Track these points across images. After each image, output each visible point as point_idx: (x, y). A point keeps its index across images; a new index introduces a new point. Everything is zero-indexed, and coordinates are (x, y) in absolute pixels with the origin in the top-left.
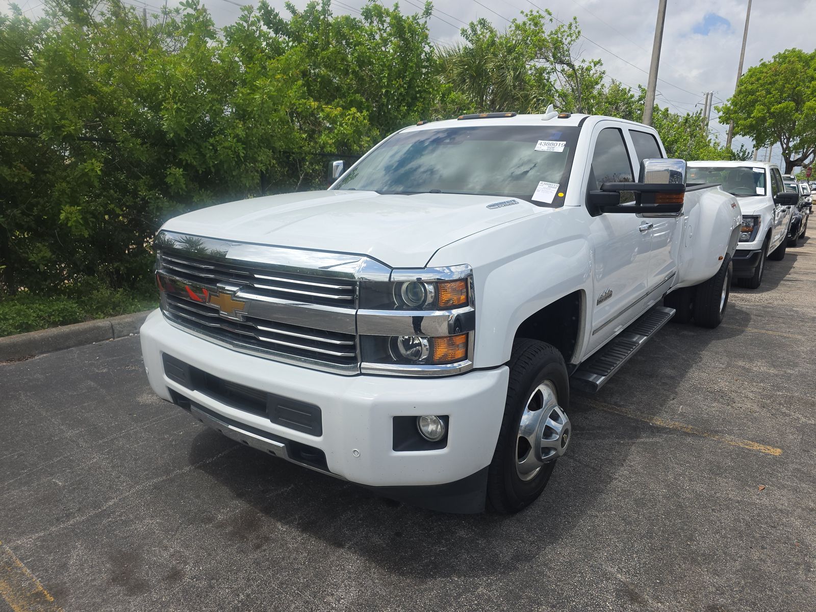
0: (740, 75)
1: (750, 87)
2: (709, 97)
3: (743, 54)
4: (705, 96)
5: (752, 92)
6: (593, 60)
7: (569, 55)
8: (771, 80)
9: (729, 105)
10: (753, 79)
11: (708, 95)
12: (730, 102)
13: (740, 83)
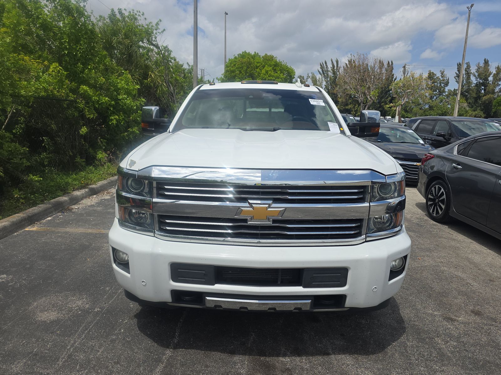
0: (226, 62)
1: (232, 69)
2: (203, 71)
3: (225, 51)
4: (201, 71)
5: (233, 72)
6: (163, 45)
7: (156, 41)
8: (241, 66)
9: (223, 77)
10: (232, 65)
11: (202, 70)
12: (223, 76)
13: (227, 66)
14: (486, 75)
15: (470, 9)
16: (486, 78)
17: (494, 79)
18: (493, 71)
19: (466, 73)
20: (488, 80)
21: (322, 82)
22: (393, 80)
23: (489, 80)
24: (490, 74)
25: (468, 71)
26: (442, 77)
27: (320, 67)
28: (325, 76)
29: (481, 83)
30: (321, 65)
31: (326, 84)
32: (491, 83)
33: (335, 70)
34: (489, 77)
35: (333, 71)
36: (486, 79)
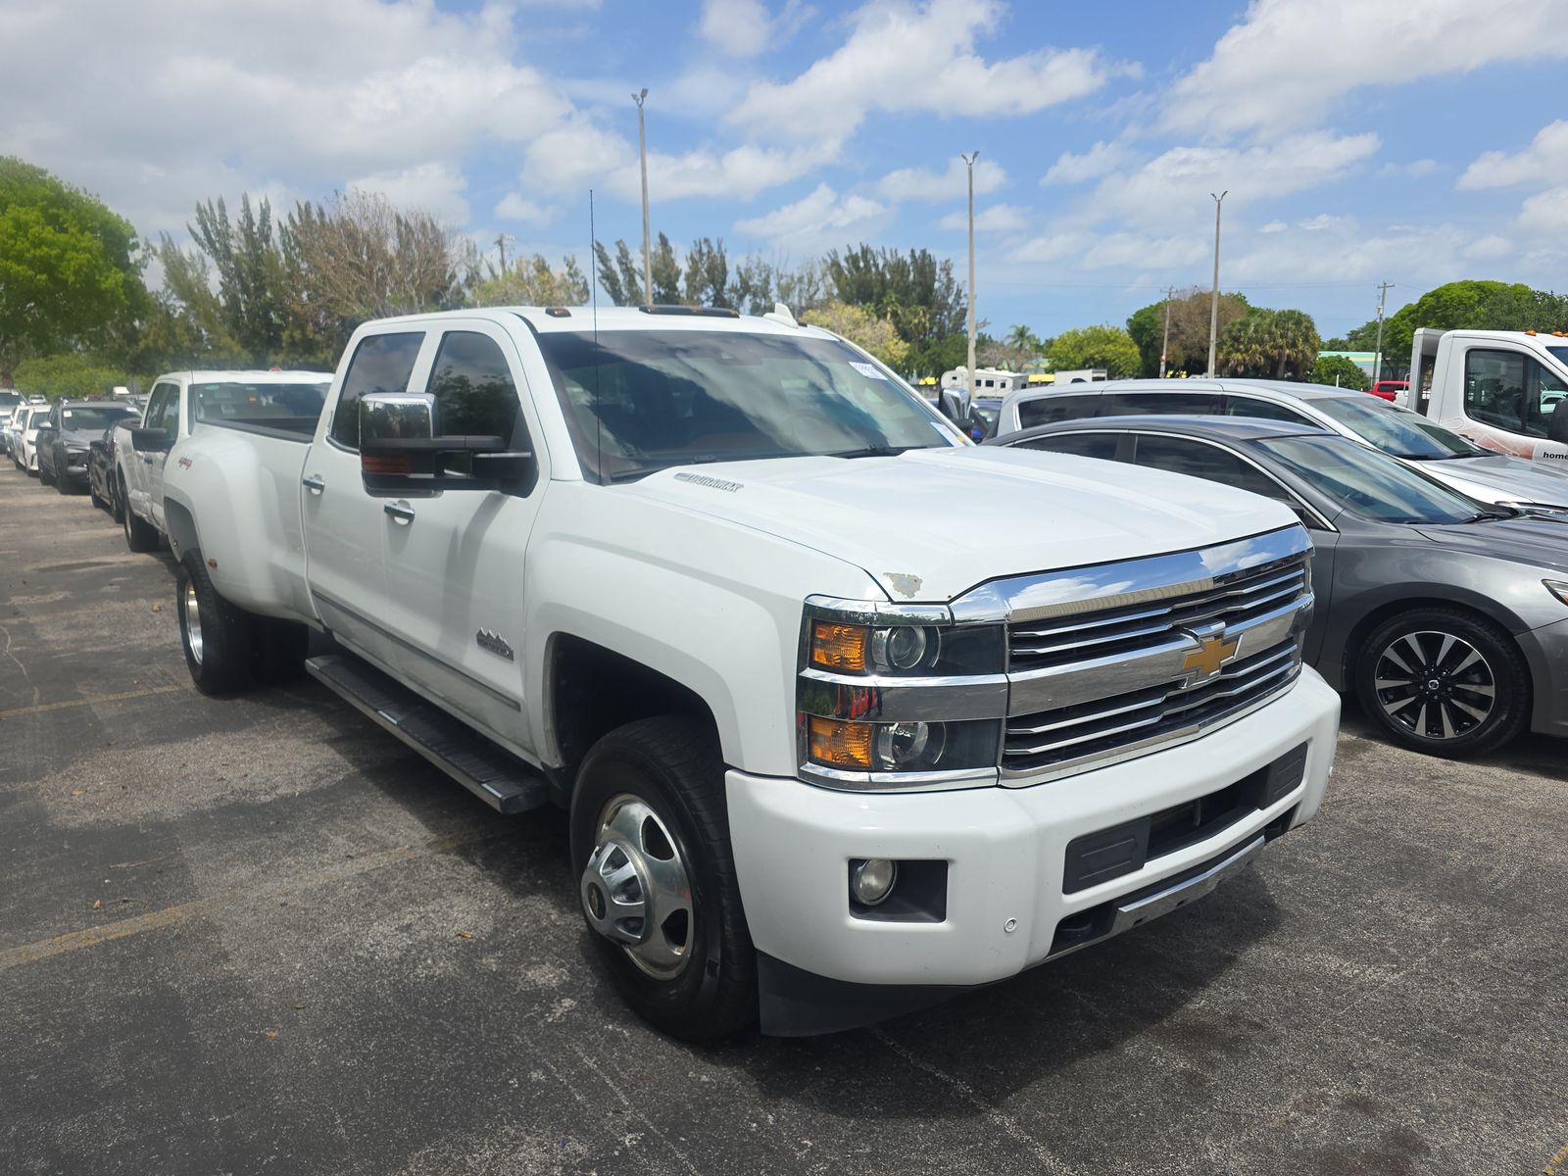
14: (669, 276)
15: (640, 102)
16: (671, 282)
17: (689, 286)
18: (683, 265)
19: (624, 267)
20: (676, 289)
21: (203, 271)
22: (447, 278)
23: (680, 289)
24: (678, 273)
25: (626, 264)
26: (571, 275)
27: (197, 215)
28: (215, 249)
29: (664, 296)
30: (199, 210)
31: (223, 280)
32: (683, 295)
33: (255, 234)
34: (677, 280)
35: (246, 235)
36: (671, 286)
